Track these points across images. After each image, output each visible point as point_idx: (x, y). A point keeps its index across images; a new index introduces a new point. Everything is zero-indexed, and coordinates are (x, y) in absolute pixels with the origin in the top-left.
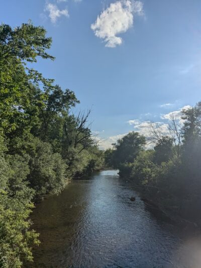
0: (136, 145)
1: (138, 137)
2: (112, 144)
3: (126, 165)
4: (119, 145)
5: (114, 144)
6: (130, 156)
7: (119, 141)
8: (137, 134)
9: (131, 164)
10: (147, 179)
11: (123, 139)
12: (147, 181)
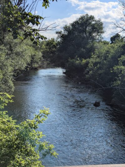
0: (90, 33)
1: (93, 22)
2: (57, 33)
3: (77, 62)
4: (66, 33)
5: (60, 33)
6: (82, 49)
7: (66, 28)
8: (92, 18)
9: (84, 61)
10: (119, 80)
11: (73, 25)
12: (119, 82)
